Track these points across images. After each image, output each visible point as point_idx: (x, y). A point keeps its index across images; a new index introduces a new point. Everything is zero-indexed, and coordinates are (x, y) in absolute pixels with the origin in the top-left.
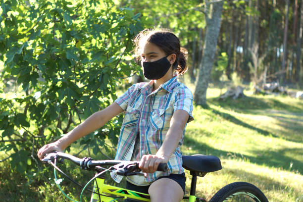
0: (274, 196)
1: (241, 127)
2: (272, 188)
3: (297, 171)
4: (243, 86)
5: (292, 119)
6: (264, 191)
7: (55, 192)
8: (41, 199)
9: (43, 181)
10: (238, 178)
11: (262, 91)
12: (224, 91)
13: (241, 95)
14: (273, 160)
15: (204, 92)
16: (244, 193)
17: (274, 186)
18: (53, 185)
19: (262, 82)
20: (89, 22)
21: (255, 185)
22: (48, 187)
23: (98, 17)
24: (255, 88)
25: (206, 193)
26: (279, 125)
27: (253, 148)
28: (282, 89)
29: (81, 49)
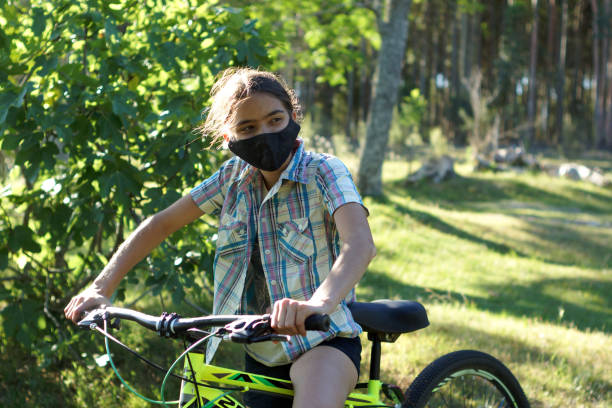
0: (530, 375)
1: (454, 239)
2: (525, 360)
3: (572, 324)
4: (454, 154)
5: (553, 219)
6: (509, 366)
7: (96, 382)
8: (68, 396)
9: (69, 361)
10: (457, 342)
11: (492, 163)
12: (416, 166)
13: (451, 174)
14: (522, 303)
15: (377, 171)
16: (472, 371)
17: (528, 356)
18: (90, 368)
19: (490, 148)
20: (152, 38)
21: (492, 355)
22: (80, 371)
23: (169, 28)
24: (477, 159)
25: (397, 372)
26: (528, 231)
27: (480, 279)
28: (529, 159)
29: (138, 92)
